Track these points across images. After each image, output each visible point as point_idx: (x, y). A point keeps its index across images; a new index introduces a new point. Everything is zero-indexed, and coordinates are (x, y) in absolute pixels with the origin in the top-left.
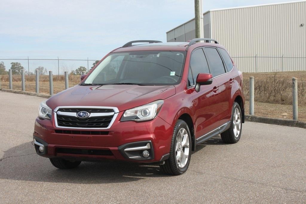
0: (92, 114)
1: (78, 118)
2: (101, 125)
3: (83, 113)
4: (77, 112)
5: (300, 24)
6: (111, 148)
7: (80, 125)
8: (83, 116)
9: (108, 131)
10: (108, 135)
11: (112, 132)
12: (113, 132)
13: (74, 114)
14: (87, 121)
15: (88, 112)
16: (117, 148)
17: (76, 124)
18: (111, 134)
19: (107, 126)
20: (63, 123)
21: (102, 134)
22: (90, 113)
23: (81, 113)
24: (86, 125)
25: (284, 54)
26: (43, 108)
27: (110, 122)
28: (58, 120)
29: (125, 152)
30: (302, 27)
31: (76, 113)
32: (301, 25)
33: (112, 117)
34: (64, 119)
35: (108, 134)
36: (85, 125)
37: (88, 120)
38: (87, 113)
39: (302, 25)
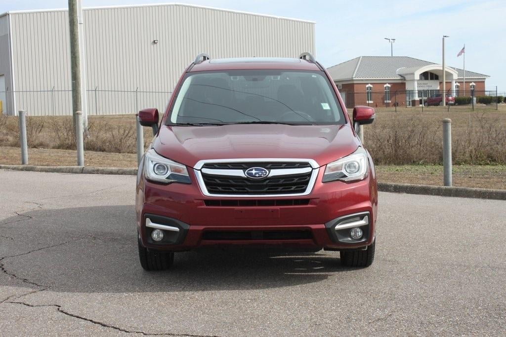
0: (272, 171)
1: (247, 179)
2: (292, 189)
3: (256, 170)
4: (244, 169)
5: (152, 41)
6: (313, 227)
7: (252, 191)
8: (257, 175)
9: (307, 198)
10: (309, 206)
11: (315, 200)
12: (317, 201)
13: (239, 173)
14: (265, 183)
15: (266, 168)
16: (323, 226)
17: (245, 190)
18: (315, 203)
19: (304, 191)
20: (218, 189)
21: (295, 204)
22: (269, 169)
23: (252, 170)
24: (265, 190)
25: (138, 86)
26: (157, 165)
27: (307, 183)
28: (207, 184)
29: (336, 232)
30: (155, 45)
31: (242, 170)
32: (154, 42)
33: (309, 175)
34: (218, 181)
35: (307, 204)
36: (262, 191)
37: (268, 181)
38: (265, 171)
39: (156, 42)
